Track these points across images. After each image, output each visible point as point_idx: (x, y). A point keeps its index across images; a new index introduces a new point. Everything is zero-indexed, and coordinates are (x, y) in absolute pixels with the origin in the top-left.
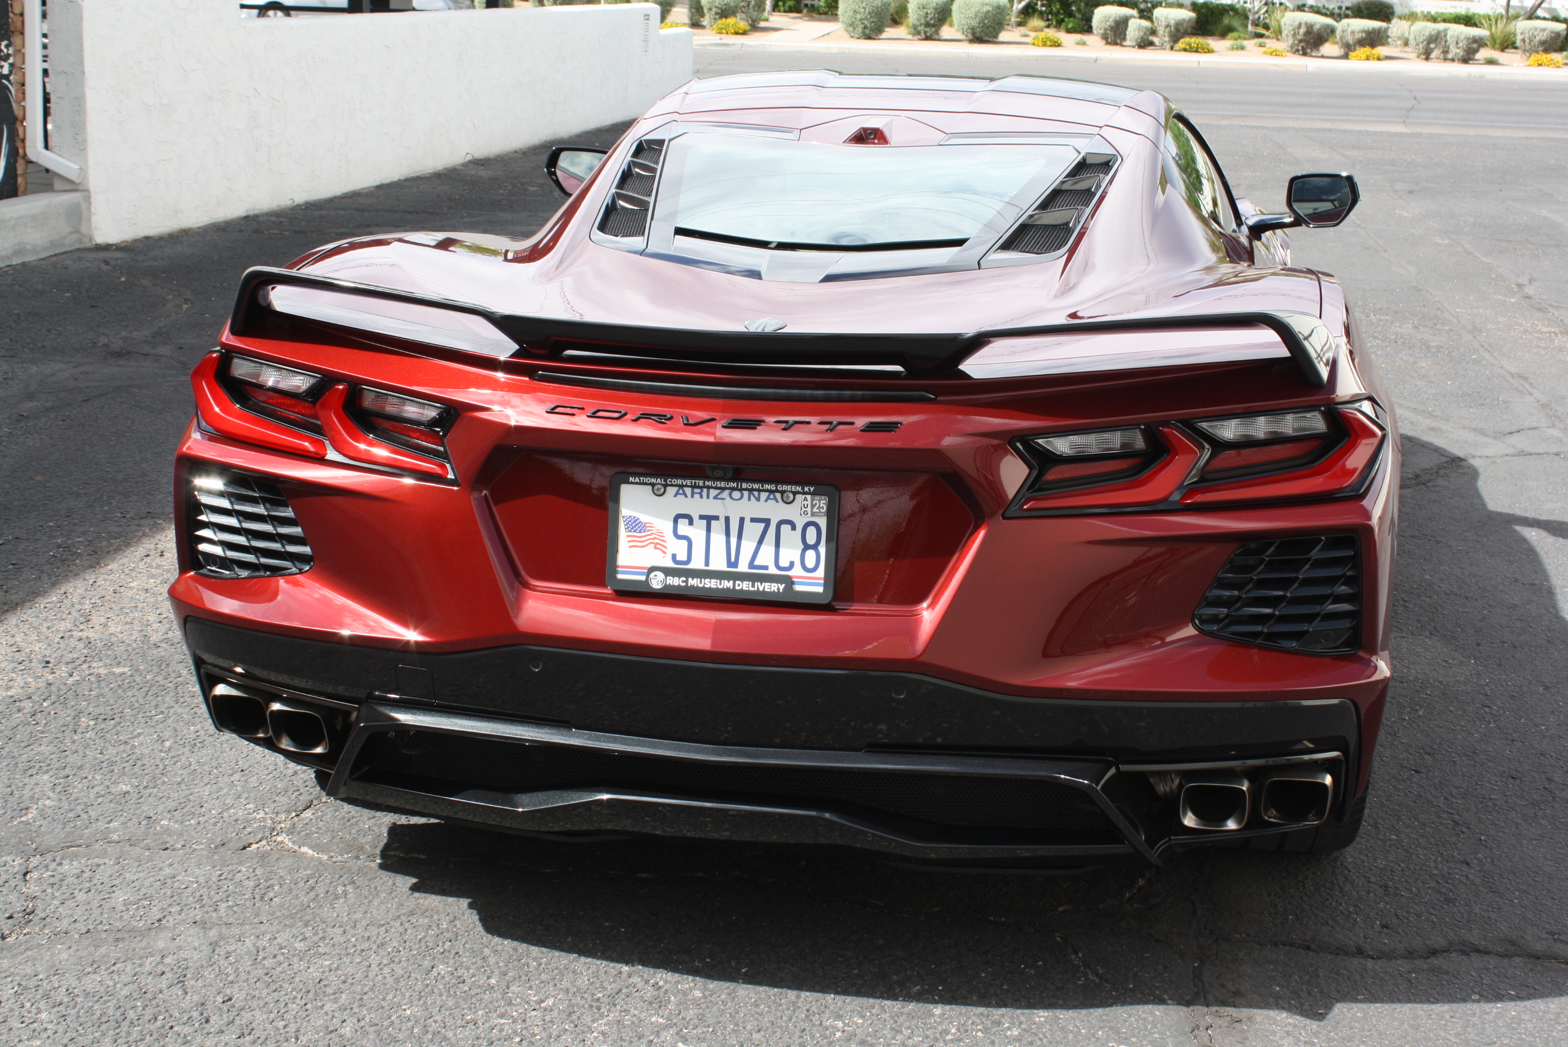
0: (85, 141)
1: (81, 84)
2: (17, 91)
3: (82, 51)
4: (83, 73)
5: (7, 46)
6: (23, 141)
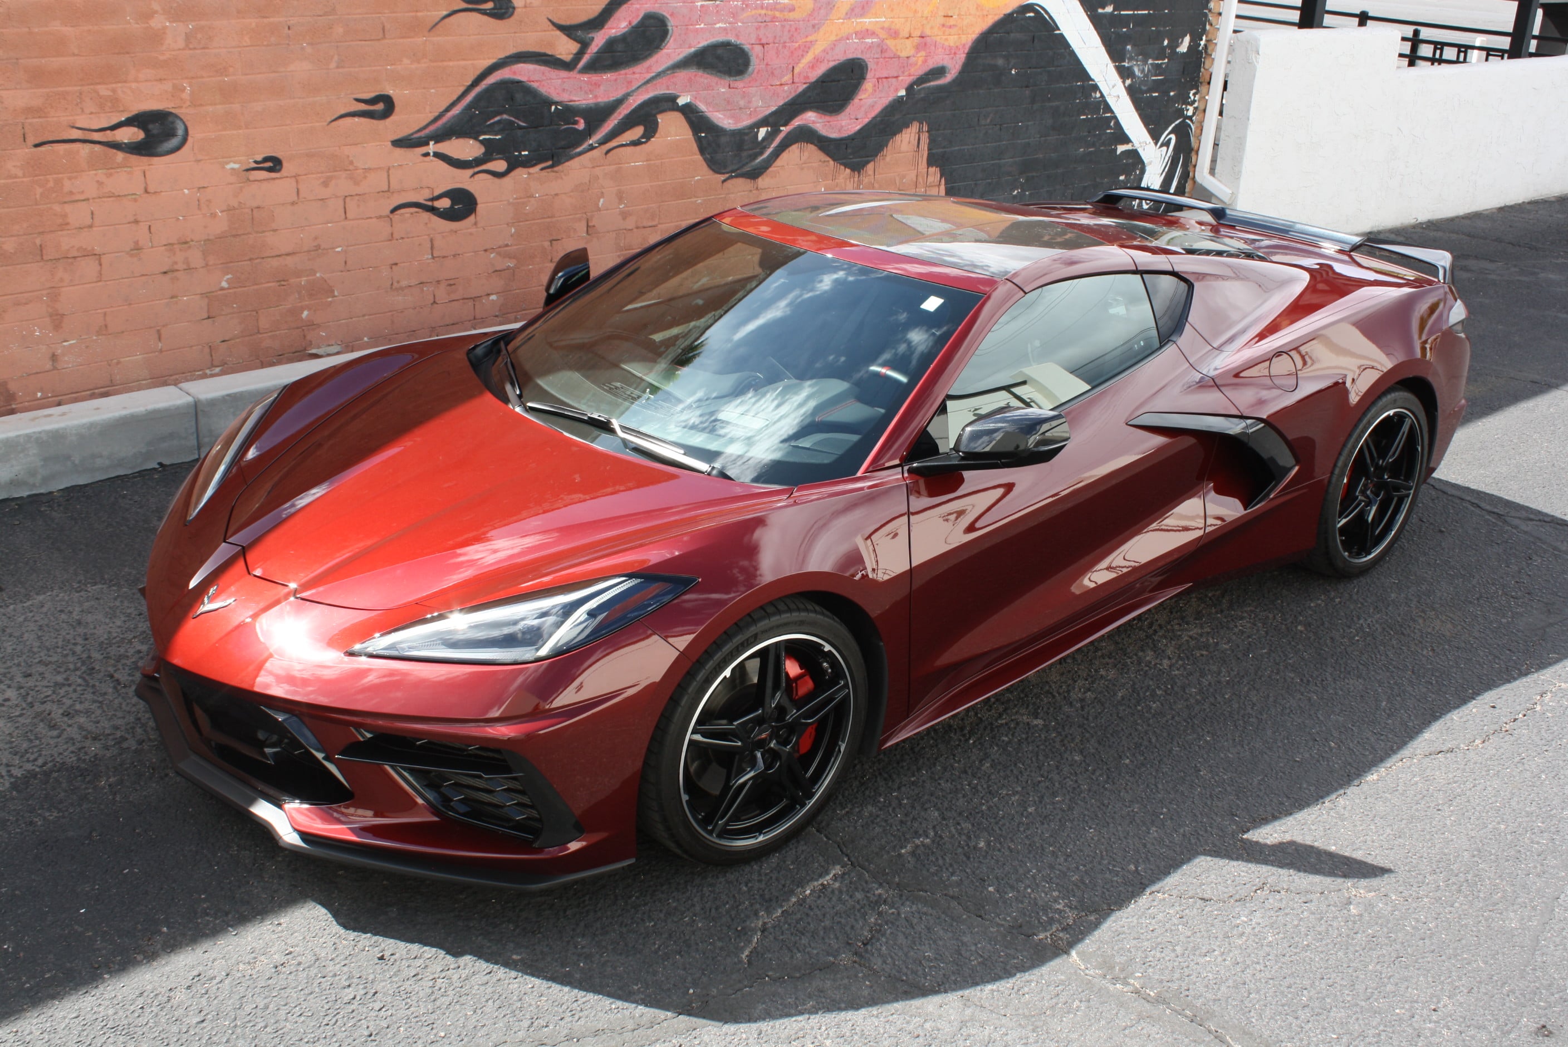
0: (1240, 172)
1: (1245, 127)
2: (1196, 128)
3: (1250, 102)
4: (1248, 119)
5: (1195, 95)
6: (1195, 166)
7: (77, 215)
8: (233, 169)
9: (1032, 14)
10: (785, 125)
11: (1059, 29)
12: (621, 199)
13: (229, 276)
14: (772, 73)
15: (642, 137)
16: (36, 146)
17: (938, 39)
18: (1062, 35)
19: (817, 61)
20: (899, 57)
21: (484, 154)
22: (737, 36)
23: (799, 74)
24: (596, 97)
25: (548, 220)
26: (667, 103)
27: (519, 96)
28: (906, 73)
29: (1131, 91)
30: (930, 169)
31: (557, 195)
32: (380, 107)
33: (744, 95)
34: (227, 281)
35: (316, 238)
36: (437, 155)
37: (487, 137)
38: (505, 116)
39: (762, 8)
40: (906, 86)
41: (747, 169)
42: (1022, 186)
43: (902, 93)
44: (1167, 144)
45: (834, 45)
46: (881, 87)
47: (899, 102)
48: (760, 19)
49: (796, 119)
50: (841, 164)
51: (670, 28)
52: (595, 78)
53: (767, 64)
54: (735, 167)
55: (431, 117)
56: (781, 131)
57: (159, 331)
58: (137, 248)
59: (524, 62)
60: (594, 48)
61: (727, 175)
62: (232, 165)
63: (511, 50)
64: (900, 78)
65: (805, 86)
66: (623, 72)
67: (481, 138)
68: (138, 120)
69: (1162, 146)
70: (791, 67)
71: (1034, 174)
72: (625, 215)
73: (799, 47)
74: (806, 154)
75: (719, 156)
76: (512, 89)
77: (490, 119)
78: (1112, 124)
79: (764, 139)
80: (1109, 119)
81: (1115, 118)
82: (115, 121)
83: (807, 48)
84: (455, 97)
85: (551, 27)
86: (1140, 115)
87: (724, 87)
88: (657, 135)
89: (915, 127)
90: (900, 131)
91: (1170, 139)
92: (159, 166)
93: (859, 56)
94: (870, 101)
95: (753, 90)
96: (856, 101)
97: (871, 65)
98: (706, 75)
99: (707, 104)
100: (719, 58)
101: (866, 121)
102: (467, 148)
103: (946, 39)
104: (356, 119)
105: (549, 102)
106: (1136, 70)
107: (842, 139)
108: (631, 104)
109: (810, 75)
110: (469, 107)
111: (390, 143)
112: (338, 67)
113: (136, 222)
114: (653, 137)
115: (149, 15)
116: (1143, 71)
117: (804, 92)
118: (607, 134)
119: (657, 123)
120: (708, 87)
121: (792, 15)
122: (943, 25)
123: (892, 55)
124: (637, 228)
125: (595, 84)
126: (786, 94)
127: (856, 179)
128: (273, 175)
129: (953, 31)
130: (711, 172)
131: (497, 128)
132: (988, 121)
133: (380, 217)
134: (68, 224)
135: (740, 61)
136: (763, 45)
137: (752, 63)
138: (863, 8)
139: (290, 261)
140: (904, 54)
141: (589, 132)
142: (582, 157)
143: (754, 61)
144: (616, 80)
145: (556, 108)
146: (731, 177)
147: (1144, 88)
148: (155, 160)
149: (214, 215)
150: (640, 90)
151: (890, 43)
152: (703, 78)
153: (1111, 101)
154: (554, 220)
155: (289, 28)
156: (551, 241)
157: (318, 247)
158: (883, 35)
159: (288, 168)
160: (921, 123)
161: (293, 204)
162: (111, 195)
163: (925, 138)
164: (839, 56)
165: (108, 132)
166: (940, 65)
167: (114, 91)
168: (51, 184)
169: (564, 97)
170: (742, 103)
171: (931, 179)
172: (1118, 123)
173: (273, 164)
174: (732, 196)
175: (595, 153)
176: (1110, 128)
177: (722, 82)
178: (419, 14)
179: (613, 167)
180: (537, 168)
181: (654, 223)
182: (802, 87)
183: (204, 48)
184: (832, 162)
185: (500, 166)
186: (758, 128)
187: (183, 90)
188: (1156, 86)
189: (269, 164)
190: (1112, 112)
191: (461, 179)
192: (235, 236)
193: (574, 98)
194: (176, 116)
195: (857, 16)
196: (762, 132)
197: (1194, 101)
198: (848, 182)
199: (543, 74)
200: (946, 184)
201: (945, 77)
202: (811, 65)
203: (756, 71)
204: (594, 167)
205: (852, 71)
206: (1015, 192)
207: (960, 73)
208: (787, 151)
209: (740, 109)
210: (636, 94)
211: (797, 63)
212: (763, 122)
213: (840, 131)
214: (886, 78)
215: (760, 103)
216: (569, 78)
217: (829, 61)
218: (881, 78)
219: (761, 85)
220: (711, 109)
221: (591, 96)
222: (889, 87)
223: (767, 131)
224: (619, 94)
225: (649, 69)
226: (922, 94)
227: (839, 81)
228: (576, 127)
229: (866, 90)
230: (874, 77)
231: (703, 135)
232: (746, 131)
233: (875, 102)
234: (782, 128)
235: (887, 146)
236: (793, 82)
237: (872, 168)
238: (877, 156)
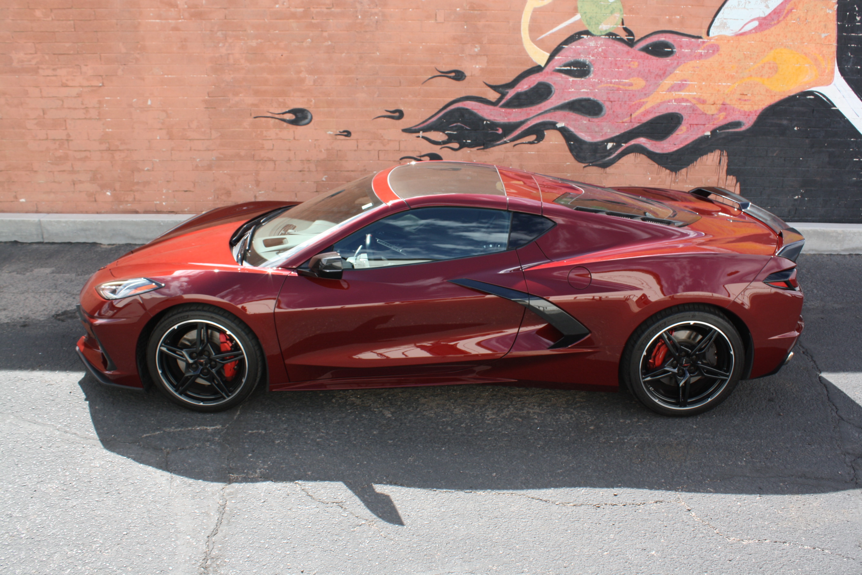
7: (268, 145)
8: (330, 134)
9: (812, 97)
10: (625, 143)
11: (835, 106)
13: (326, 176)
14: (617, 116)
15: (536, 140)
16: (255, 118)
17: (736, 106)
18: (838, 111)
19: (647, 112)
20: (706, 114)
21: (448, 140)
22: (595, 96)
23: (635, 118)
24: (509, 119)
26: (552, 125)
27: (467, 116)
28: (711, 124)
30: (728, 177)
32: (397, 114)
33: (598, 126)
34: (325, 178)
35: (365, 166)
36: (423, 137)
37: (449, 132)
38: (459, 124)
39: (611, 83)
40: (711, 129)
41: (599, 162)
42: (802, 194)
43: (708, 133)
45: (659, 105)
46: (692, 129)
47: (704, 139)
48: (609, 89)
49: (632, 141)
50: (663, 167)
51: (553, 90)
52: (509, 110)
53: (614, 112)
54: (592, 161)
55: (421, 121)
56: (622, 146)
57: (296, 194)
58: (289, 160)
59: (470, 100)
60: (509, 97)
61: (587, 164)
62: (329, 132)
63: (463, 95)
64: (707, 126)
65: (639, 124)
66: (525, 109)
67: (447, 132)
68: (294, 111)
70: (629, 114)
71: (813, 189)
73: (635, 104)
74: (639, 159)
75: (582, 154)
76: (463, 112)
77: (451, 124)
79: (611, 149)
82: (284, 111)
83: (640, 105)
84: (433, 113)
85: (485, 85)
87: (585, 120)
88: (544, 140)
89: (717, 153)
90: (706, 153)
92: (300, 130)
93: (677, 111)
94: (684, 136)
95: (604, 124)
96: (674, 135)
97: (685, 117)
98: (574, 114)
99: (575, 128)
100: (582, 106)
101: (681, 146)
102: (439, 136)
103: (742, 107)
104: (386, 119)
105: (482, 120)
107: (664, 154)
108: (529, 125)
109: (642, 119)
110: (440, 118)
111: (401, 131)
112: (378, 96)
113: (290, 150)
114: (541, 141)
115: (300, 72)
117: (638, 128)
118: (514, 137)
119: (544, 135)
120: (576, 120)
121: (630, 88)
122: (740, 99)
123: (701, 113)
125: (509, 113)
126: (626, 127)
127: (674, 175)
128: (347, 138)
129: (747, 103)
130: (576, 162)
131: (454, 129)
132: (775, 155)
133: (394, 161)
134: (264, 148)
135: (596, 109)
136: (611, 102)
137: (604, 110)
138: (680, 87)
139: (352, 174)
140: (710, 113)
141: (505, 134)
142: (500, 146)
143: (605, 110)
144: (520, 112)
145: (486, 123)
146: (589, 166)
148: (299, 127)
149: (321, 151)
150: (535, 118)
151: (700, 107)
152: (573, 115)
155: (357, 79)
157: (365, 170)
158: (694, 102)
159: (353, 136)
160: (722, 150)
161: (355, 150)
162: (281, 139)
163: (725, 159)
164: (663, 111)
165: (281, 115)
166: (737, 120)
167: (284, 100)
168: (259, 132)
169: (492, 118)
170: (597, 129)
171: (728, 182)
173: (348, 134)
174: (589, 175)
175: (507, 145)
177: (585, 118)
178: (418, 77)
179: (518, 153)
180: (475, 149)
182: (636, 125)
183: (321, 85)
184: (656, 165)
185: (456, 145)
186: (607, 143)
187: (311, 101)
189: (345, 134)
191: (436, 149)
192: (330, 161)
193: (497, 119)
194: (308, 111)
195: (675, 91)
196: (610, 145)
198: (668, 177)
199: (480, 106)
200: (740, 186)
201: (741, 127)
202: (643, 114)
203: (606, 114)
204: (507, 152)
205: (672, 119)
206: (796, 197)
207: (752, 126)
208: (626, 156)
209: (596, 132)
210: (532, 120)
211: (634, 113)
212: (611, 140)
213: (662, 149)
214: (696, 125)
215: (609, 131)
216: (494, 109)
217: (655, 113)
218: (693, 124)
219: (610, 121)
220: (577, 131)
221: (506, 119)
222: (698, 130)
223: (613, 145)
224: (522, 119)
225: (540, 109)
226: (723, 136)
227: (662, 123)
228: (497, 132)
229: (682, 130)
230: (687, 123)
231: (572, 143)
232: (600, 144)
233: (688, 137)
234: (623, 144)
235: (696, 161)
236: (631, 122)
237: (686, 172)
238: (689, 165)
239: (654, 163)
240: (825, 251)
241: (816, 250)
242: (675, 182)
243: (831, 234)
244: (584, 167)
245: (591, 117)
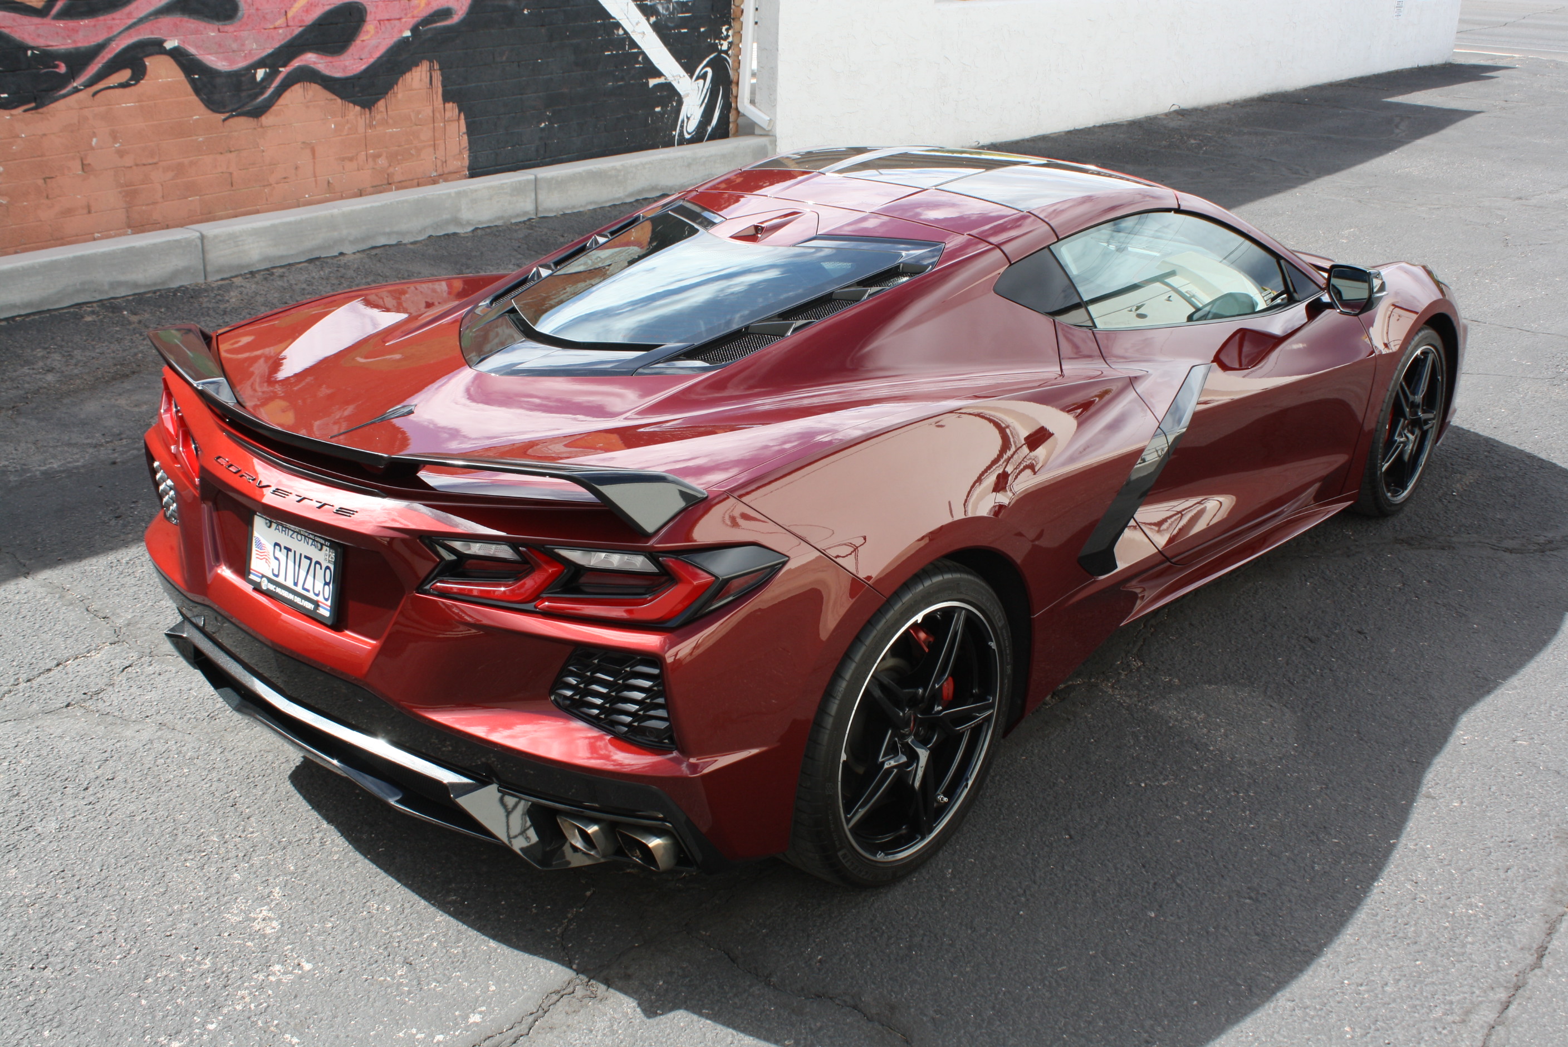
0: (775, 99)
1: (775, 58)
2: (733, 62)
4: (778, 50)
5: (727, 30)
6: (736, 97)
10: (284, 66)
12: (115, 138)
14: (264, 17)
15: (131, 79)
19: (311, 5)
23: (294, 18)
24: (74, 42)
25: (39, 159)
26: (156, 47)
28: (409, 15)
29: (656, 27)
30: (447, 105)
31: (45, 135)
33: (236, 39)
40: (411, 26)
41: (247, 108)
42: (549, 119)
43: (408, 33)
44: (704, 77)
46: (383, 28)
47: (404, 42)
49: (295, 61)
50: (349, 102)
52: (72, 24)
53: (257, 9)
54: (235, 107)
56: (280, 72)
61: (227, 115)
64: (404, 20)
65: (301, 29)
66: (101, 18)
69: (698, 78)
70: (283, 11)
71: (561, 107)
72: (121, 154)
74: (311, 93)
75: (217, 97)
78: (640, 59)
79: (263, 80)
80: (637, 55)
81: (643, 53)
86: (670, 51)
87: (213, 31)
88: (146, 77)
89: (425, 66)
90: (409, 69)
91: (706, 73)
94: (374, 42)
95: (245, 34)
96: (358, 42)
97: (370, 8)
98: (192, 20)
99: (197, 47)
100: (204, 4)
101: (372, 60)
105: (25, 48)
106: (660, 8)
107: (347, 79)
108: (114, 49)
109: (304, 18)
114: (142, 79)
116: (667, 9)
117: (301, 35)
118: (91, 78)
119: (145, 67)
120: (197, 32)
124: (137, 165)
125: (73, 30)
126: (281, 36)
127: (368, 116)
130: (210, 112)
132: (504, 58)
135: (228, 6)
137: (241, 9)
141: (73, 73)
142: (67, 99)
143: (243, 7)
144: (95, 26)
145: (33, 53)
146: (233, 116)
147: (671, 25)
150: (123, 35)
152: (190, 23)
153: (636, 37)
154: (45, 158)
156: (45, 179)
160: (431, 61)
163: (437, 76)
166: (446, 6)
169: (41, 42)
170: (235, 46)
171: (448, 114)
172: (646, 58)
174: (235, 134)
175: (80, 95)
176: (639, 63)
177: (211, 26)
179: (103, 109)
180: (19, 111)
181: (155, 161)
182: (297, 31)
184: (339, 101)
186: (255, 70)
188: (684, 23)
190: (639, 47)
193: (51, 43)
196: (260, 74)
197: (727, 36)
198: (359, 118)
199: (14, 20)
200: (466, 119)
201: (452, 17)
202: (305, 9)
203: (246, 16)
204: (81, 109)
205: (350, 14)
206: (543, 125)
207: (467, 14)
208: (289, 90)
209: (234, 51)
210: (118, 39)
211: (290, 8)
212: (261, 63)
213: (344, 71)
214: (388, 20)
215: (255, 46)
216: (43, 24)
217: (323, 5)
218: (383, 20)
219: (253, 29)
220: (202, 52)
221: (69, 41)
222: (392, 29)
223: (266, 72)
224: (100, 39)
225: (129, 15)
226: (429, 35)
227: (337, 24)
228: (57, 70)
229: (368, 32)
230: (375, 20)
231: (196, 76)
232: (243, 72)
233: (379, 43)
234: (281, 69)
235: (397, 84)
236: (288, 26)
237: (384, 105)
238: (387, 93)
239: (334, 97)
240: (606, 202)
241: (595, 203)
242: (371, 126)
243: (610, 173)
244: (225, 120)
245: (221, 23)
